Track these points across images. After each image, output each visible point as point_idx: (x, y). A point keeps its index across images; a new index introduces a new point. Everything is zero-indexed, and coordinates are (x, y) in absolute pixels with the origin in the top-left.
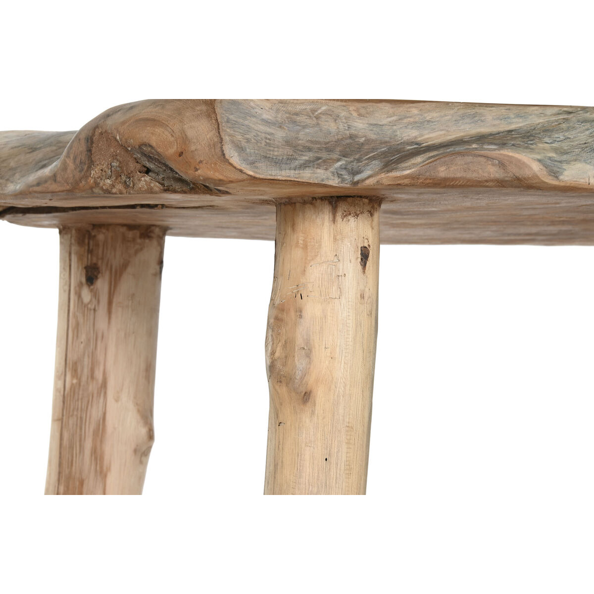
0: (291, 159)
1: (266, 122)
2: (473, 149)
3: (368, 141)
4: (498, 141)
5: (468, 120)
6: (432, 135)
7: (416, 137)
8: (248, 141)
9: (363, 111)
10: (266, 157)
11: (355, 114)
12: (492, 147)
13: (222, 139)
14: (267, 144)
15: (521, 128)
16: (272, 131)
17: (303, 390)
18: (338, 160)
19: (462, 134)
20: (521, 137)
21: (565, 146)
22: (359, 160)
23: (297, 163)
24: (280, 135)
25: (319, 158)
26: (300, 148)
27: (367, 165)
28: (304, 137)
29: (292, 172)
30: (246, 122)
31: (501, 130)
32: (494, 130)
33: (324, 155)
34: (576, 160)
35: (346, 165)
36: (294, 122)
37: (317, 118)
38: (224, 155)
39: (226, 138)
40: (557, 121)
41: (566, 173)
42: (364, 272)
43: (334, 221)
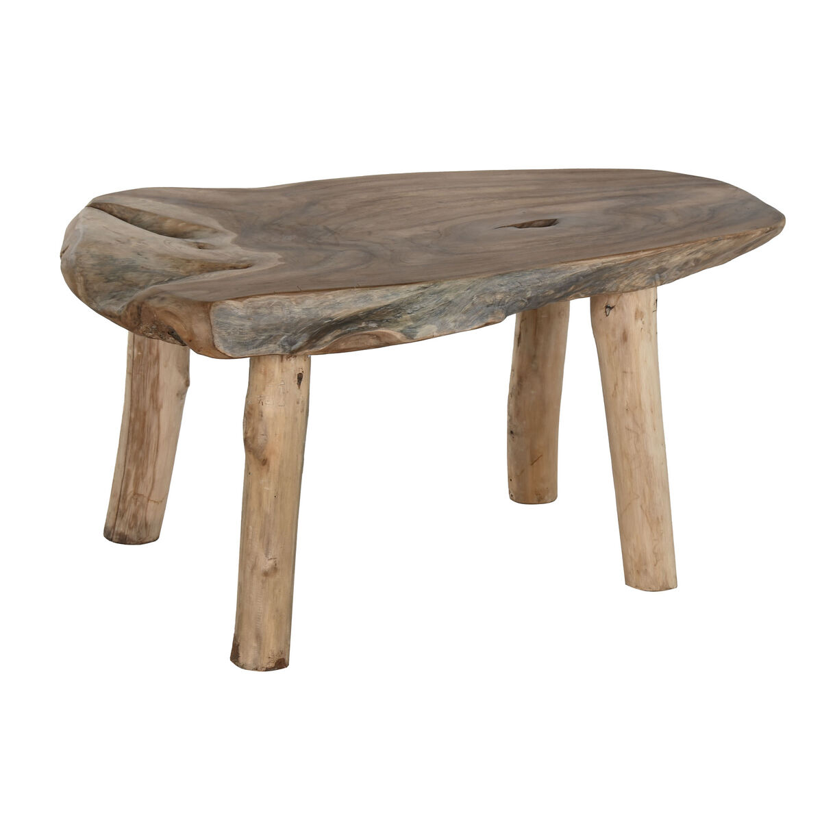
0: (254, 340)
1: (241, 318)
2: (363, 328)
3: (301, 320)
4: (377, 318)
5: (362, 300)
7: (330, 314)
8: (229, 334)
9: (299, 301)
10: (239, 343)
11: (294, 303)
12: (374, 325)
13: (213, 336)
14: (241, 333)
15: (394, 302)
16: (243, 323)
17: (262, 458)
18: (283, 335)
19: (358, 310)
20: (394, 311)
21: (419, 314)
22: (295, 334)
23: (258, 342)
24: (248, 324)
25: (271, 336)
26: (260, 331)
27: (300, 337)
28: (263, 323)
29: (255, 350)
30: (228, 321)
31: (382, 305)
32: (378, 305)
33: (274, 333)
34: (425, 324)
35: (287, 338)
36: (257, 314)
37: (271, 308)
38: (214, 346)
39: (216, 335)
40: (416, 295)
41: (418, 334)
42: (299, 388)
43: (282, 361)
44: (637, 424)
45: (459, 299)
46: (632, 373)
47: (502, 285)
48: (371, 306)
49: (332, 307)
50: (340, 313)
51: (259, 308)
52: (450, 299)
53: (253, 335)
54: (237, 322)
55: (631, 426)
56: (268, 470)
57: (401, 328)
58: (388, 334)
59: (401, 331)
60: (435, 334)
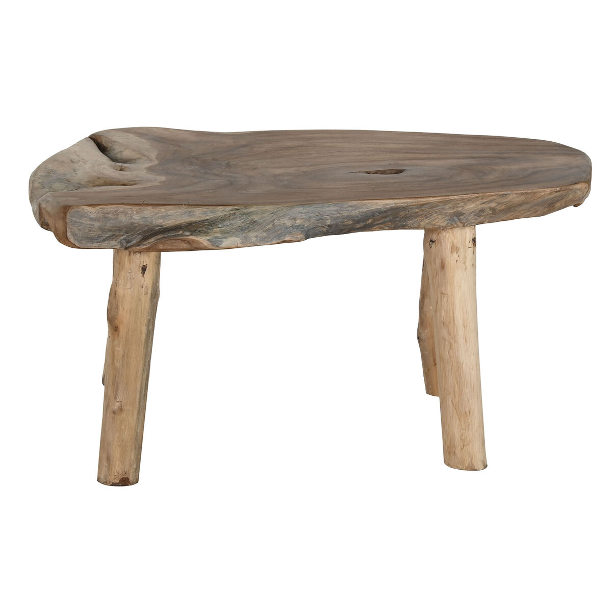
0: (100, 236)
1: (92, 219)
2: (179, 235)
3: (140, 225)
4: (193, 229)
6: (169, 222)
7: (162, 223)
8: (80, 230)
9: (139, 211)
10: (87, 237)
11: (135, 212)
12: (188, 233)
14: (90, 231)
15: (211, 218)
16: (93, 223)
18: (123, 235)
20: (208, 225)
21: (228, 229)
22: (133, 235)
23: (102, 238)
24: (97, 224)
25: (114, 235)
26: (106, 230)
27: (135, 238)
28: (109, 225)
29: (98, 243)
30: (81, 221)
31: (202, 219)
32: (199, 219)
33: (117, 233)
34: (231, 236)
35: (126, 238)
36: (106, 218)
37: (117, 215)
38: (67, 238)
39: (68, 230)
40: (229, 214)
41: (223, 244)
42: (143, 276)
43: (130, 255)
44: (450, 335)
45: (262, 220)
46: (447, 294)
47: (302, 213)
48: (193, 219)
49: (164, 217)
50: (169, 223)
51: (108, 214)
52: (255, 220)
53: (100, 232)
54: (89, 222)
55: (446, 336)
56: (118, 335)
57: (208, 238)
58: (197, 241)
59: (208, 240)
60: (239, 245)
